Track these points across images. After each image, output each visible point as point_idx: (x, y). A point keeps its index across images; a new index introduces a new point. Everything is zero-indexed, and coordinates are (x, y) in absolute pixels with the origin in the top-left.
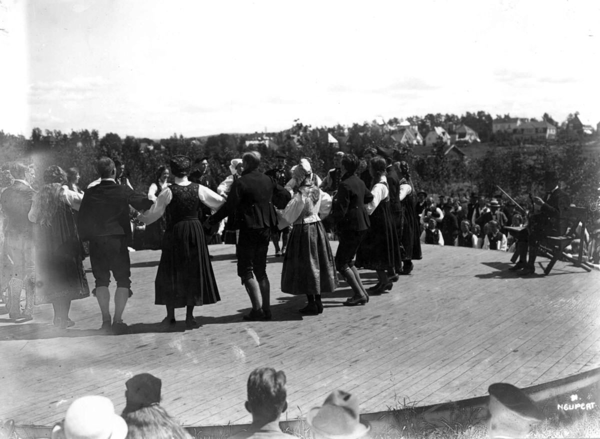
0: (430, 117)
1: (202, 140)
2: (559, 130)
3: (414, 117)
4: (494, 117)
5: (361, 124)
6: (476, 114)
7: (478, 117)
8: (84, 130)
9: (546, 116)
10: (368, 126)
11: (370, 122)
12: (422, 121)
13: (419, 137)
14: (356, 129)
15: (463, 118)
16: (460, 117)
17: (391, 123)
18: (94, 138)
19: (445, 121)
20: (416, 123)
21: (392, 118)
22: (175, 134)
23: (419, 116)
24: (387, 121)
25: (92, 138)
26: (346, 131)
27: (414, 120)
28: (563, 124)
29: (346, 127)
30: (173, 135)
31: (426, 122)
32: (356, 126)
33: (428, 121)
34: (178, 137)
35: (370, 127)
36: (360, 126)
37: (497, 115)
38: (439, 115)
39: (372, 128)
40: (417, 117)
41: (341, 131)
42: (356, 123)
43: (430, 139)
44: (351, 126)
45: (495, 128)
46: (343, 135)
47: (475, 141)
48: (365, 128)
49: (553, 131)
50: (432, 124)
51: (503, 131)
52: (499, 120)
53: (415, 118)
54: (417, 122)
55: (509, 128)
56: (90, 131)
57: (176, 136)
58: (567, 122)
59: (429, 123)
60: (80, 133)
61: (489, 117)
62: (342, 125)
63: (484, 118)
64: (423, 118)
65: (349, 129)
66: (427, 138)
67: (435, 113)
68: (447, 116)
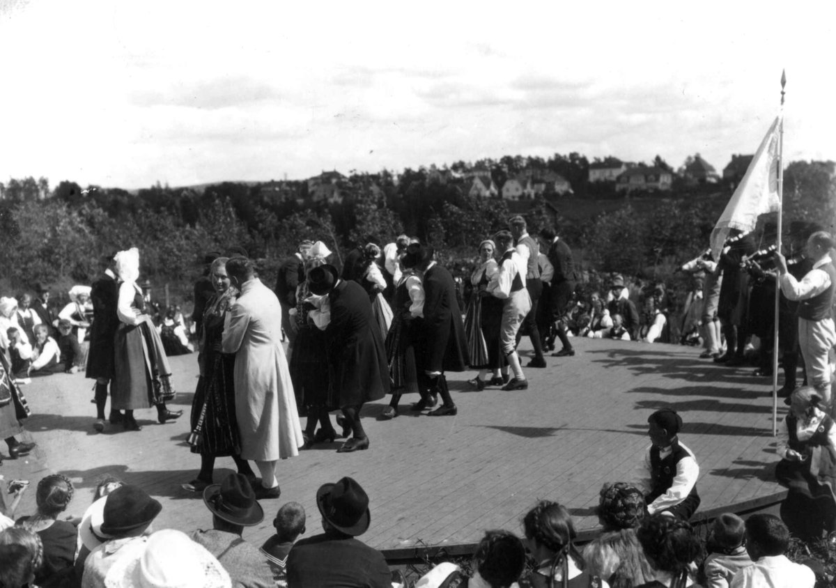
0: (507, 160)
1: (196, 190)
2: (675, 178)
3: (486, 160)
4: (591, 160)
5: (416, 169)
6: (568, 155)
7: (570, 161)
8: (28, 177)
9: (658, 159)
10: (424, 172)
11: (428, 166)
12: (496, 165)
13: (492, 188)
14: (409, 176)
15: (550, 161)
16: (546, 160)
17: (455, 167)
18: (42, 188)
19: (528, 166)
20: (489, 169)
21: (457, 161)
22: (158, 182)
23: (493, 158)
24: (449, 165)
25: (39, 187)
26: (395, 178)
27: (487, 164)
28: (680, 170)
29: (395, 173)
30: (155, 184)
31: (502, 167)
32: (408, 171)
33: (505, 165)
34: (163, 186)
35: (427, 174)
36: (414, 172)
37: (595, 158)
38: (519, 158)
39: (430, 175)
40: (490, 161)
41: (389, 179)
42: (408, 167)
43: (508, 190)
44: (402, 172)
45: (594, 176)
46: (390, 183)
47: (567, 194)
48: (421, 174)
49: (668, 179)
50: (509, 170)
51: (603, 179)
52: (598, 165)
53: (487, 162)
54: (490, 166)
55: (611, 175)
56: (37, 179)
57: (159, 186)
58: (685, 167)
59: (505, 169)
60: (22, 181)
61: (584, 160)
62: (389, 170)
63: (577, 162)
64: (498, 161)
65: (399, 176)
66: (504, 189)
67: (513, 155)
68: (530, 158)
